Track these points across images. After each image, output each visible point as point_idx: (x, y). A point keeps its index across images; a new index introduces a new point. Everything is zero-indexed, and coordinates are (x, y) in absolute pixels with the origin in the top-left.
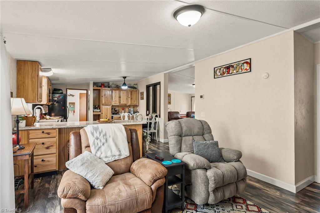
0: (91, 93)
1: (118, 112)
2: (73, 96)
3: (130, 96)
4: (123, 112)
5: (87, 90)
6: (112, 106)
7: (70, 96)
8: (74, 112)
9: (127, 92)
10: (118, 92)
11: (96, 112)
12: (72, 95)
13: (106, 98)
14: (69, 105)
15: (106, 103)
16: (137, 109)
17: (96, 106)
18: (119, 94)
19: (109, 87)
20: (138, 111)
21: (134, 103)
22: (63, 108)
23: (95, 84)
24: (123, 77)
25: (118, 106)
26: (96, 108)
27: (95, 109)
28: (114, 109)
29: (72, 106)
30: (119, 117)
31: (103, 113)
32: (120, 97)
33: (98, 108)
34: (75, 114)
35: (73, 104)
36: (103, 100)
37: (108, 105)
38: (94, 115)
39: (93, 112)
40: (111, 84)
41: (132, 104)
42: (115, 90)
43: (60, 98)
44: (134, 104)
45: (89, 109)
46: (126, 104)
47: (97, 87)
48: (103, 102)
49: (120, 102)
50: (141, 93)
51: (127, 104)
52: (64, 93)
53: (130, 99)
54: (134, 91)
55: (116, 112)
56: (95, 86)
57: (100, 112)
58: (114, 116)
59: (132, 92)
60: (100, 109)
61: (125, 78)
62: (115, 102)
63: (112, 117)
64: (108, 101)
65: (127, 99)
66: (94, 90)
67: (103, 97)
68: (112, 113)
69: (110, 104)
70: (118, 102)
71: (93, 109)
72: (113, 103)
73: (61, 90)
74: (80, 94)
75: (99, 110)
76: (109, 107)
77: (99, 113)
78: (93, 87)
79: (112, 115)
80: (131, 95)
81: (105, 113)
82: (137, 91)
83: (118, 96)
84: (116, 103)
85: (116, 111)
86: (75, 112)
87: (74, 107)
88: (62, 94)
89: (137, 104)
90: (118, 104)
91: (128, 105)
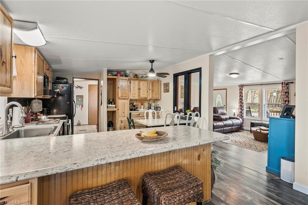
0: (104, 83)
1: (137, 108)
2: (82, 88)
3: (151, 88)
4: (142, 107)
5: (98, 80)
6: (130, 100)
7: (78, 88)
8: (82, 106)
9: (148, 83)
10: (137, 82)
11: (111, 107)
12: (80, 87)
13: (123, 90)
14: (77, 98)
15: (124, 96)
16: (158, 104)
17: (110, 100)
18: (138, 85)
19: (126, 76)
20: (159, 106)
21: (156, 96)
22: (68, 103)
23: (109, 72)
24: (150, 61)
25: (136, 100)
26: (110, 102)
27: (109, 104)
28: (133, 104)
29: (80, 100)
30: (138, 114)
31: (120, 108)
32: (139, 89)
33: (113, 103)
34: (83, 108)
35: (82, 97)
36: (119, 93)
37: (125, 99)
38: (108, 112)
39: (107, 108)
40: (128, 72)
41: (153, 98)
42: (134, 80)
43: (63, 89)
44: (156, 98)
45: (101, 103)
46: (146, 98)
47: (112, 76)
48: (120, 95)
49: (139, 96)
50: (164, 84)
51: (148, 97)
52: (69, 83)
53: (151, 91)
54: (155, 82)
55: (134, 108)
56: (110, 74)
57: (116, 107)
58: (133, 113)
59: (153, 83)
60: (114, 104)
61: (152, 61)
62: (134, 95)
63: (130, 113)
64: (125, 93)
65: (148, 91)
66: (108, 79)
67: (119, 89)
68: (130, 108)
69: (128, 97)
70: (137, 96)
71: (107, 104)
72: (132, 96)
73: (66, 79)
74: (89, 85)
75: (115, 106)
76: (127, 102)
77: (115, 109)
78: (108, 75)
79: (130, 112)
80: (152, 86)
81: (121, 108)
82: (158, 82)
83: (137, 87)
84: (134, 97)
85: (135, 106)
86: (84, 106)
87: (82, 101)
88: (66, 84)
89: (159, 98)
90: (137, 98)
91: (148, 99)
